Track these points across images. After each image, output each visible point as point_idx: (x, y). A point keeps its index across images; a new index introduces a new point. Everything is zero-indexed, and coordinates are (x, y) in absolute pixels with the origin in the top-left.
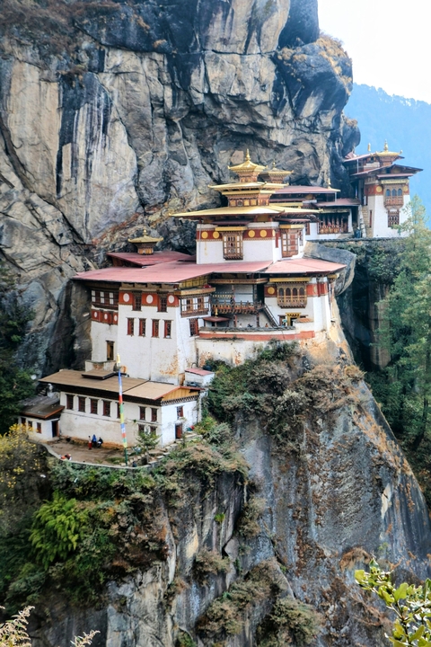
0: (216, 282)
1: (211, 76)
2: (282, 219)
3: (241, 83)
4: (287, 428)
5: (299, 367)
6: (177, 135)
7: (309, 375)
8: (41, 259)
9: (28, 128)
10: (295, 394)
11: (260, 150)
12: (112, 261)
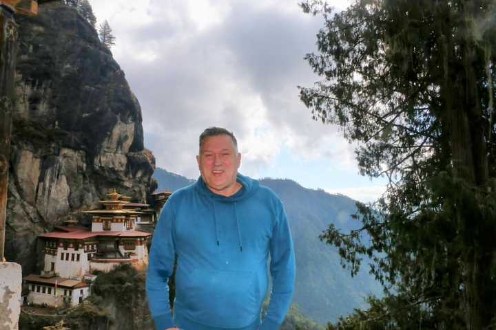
0: (99, 239)
1: (102, 160)
2: (127, 215)
3: (113, 163)
4: (126, 298)
5: (131, 274)
6: (87, 181)
7: (135, 276)
8: (25, 228)
9: (26, 175)
10: (130, 284)
11: (119, 189)
12: (56, 230)
